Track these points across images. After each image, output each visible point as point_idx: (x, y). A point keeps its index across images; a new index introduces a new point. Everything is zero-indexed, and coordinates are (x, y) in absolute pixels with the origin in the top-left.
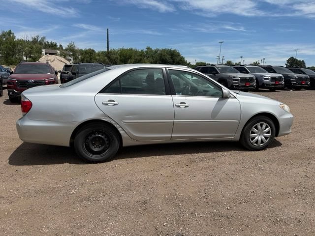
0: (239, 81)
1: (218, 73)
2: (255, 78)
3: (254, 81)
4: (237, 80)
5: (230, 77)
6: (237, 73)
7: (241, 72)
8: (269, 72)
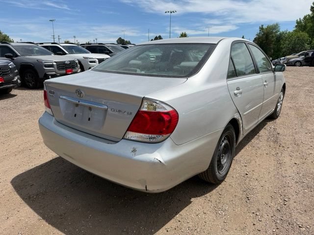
0: (56, 67)
1: (17, 56)
2: (77, 62)
3: (77, 66)
4: (52, 66)
5: (39, 62)
6: (51, 55)
7: (56, 54)
8: (92, 53)
